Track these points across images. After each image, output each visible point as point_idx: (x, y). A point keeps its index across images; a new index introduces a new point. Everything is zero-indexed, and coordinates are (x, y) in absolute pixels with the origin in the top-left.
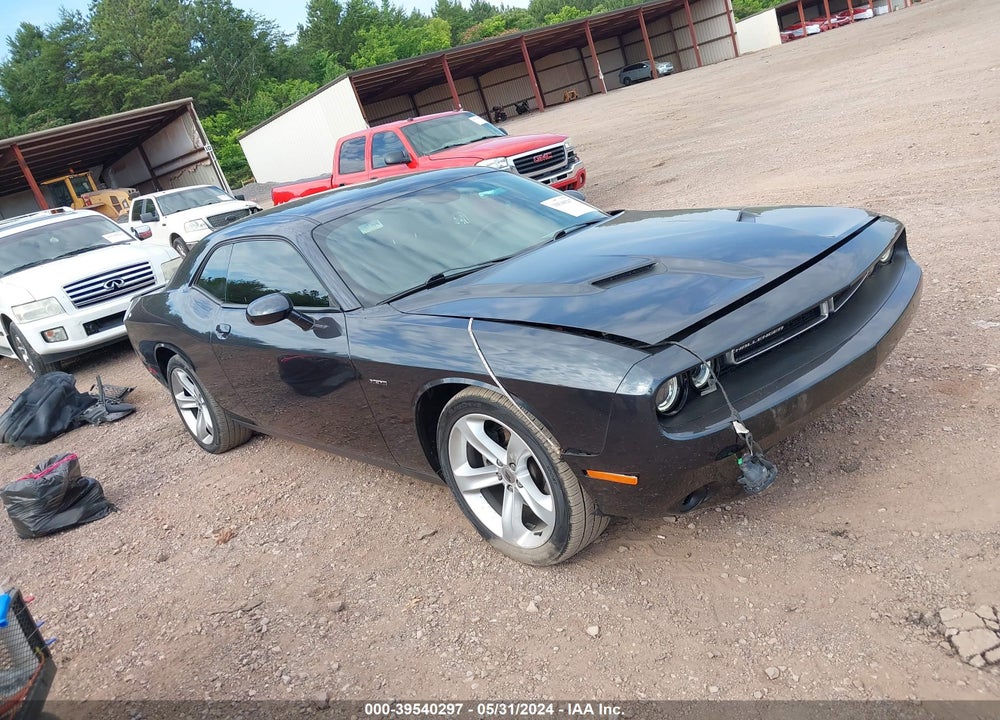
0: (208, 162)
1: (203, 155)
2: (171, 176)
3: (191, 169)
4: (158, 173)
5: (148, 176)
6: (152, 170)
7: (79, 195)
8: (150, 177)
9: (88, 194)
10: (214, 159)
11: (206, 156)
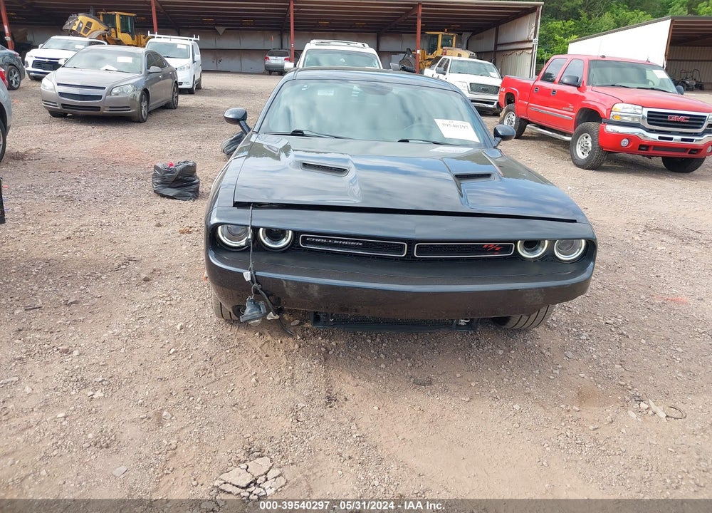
0: (530, 51)
1: (530, 45)
2: (505, 53)
3: (518, 52)
4: (500, 48)
5: (492, 48)
6: (496, 45)
7: (442, 47)
8: (493, 49)
9: (447, 48)
10: (535, 50)
11: (532, 46)
